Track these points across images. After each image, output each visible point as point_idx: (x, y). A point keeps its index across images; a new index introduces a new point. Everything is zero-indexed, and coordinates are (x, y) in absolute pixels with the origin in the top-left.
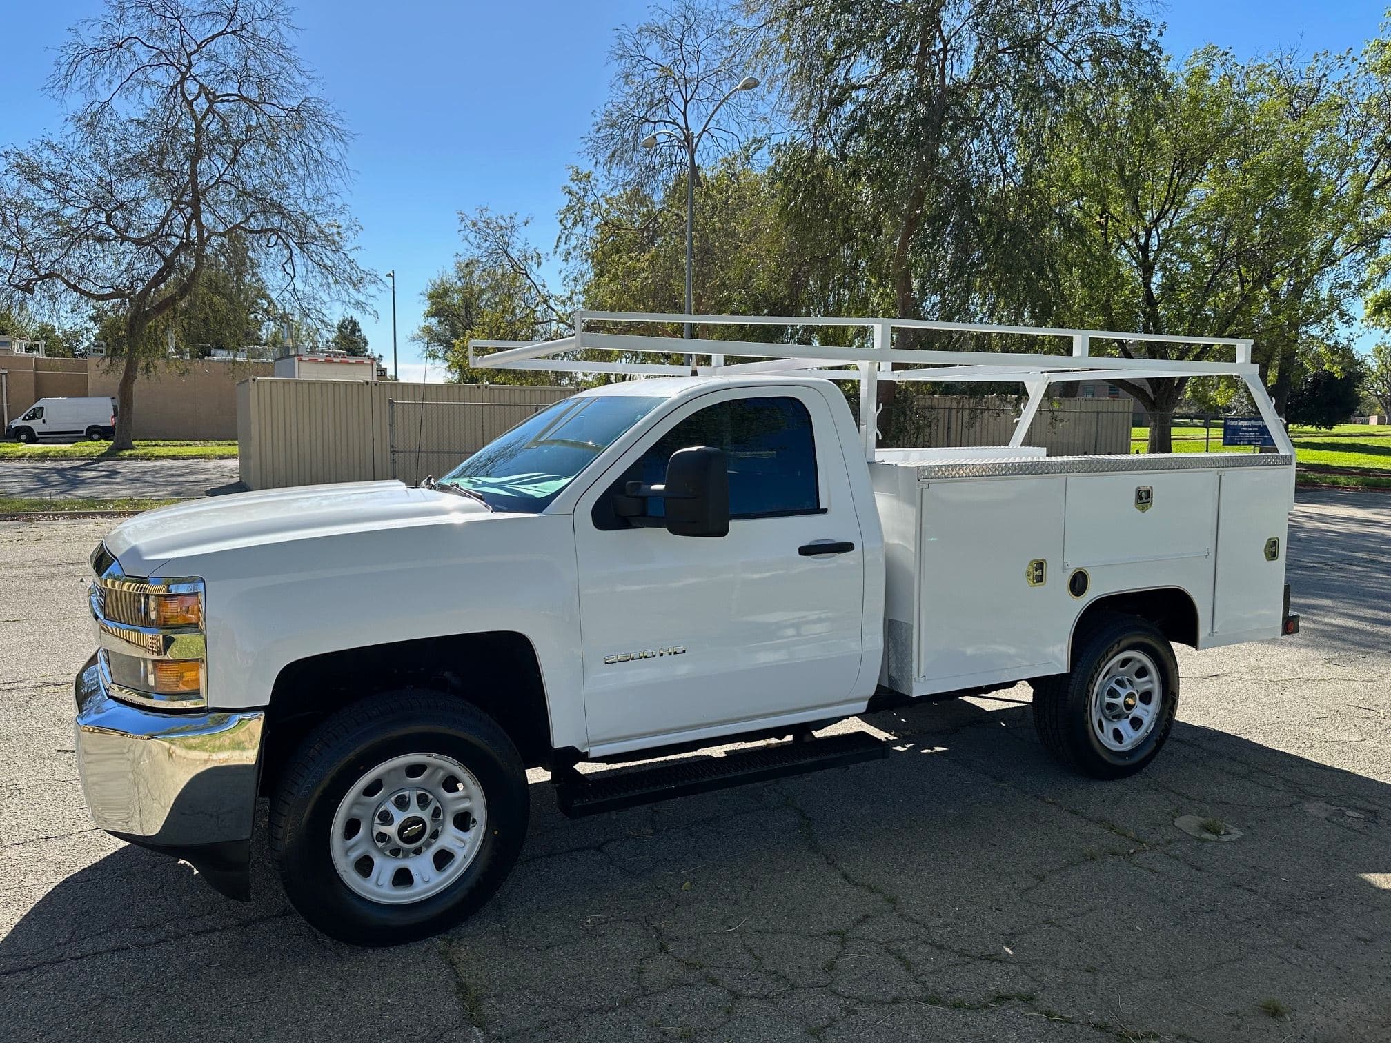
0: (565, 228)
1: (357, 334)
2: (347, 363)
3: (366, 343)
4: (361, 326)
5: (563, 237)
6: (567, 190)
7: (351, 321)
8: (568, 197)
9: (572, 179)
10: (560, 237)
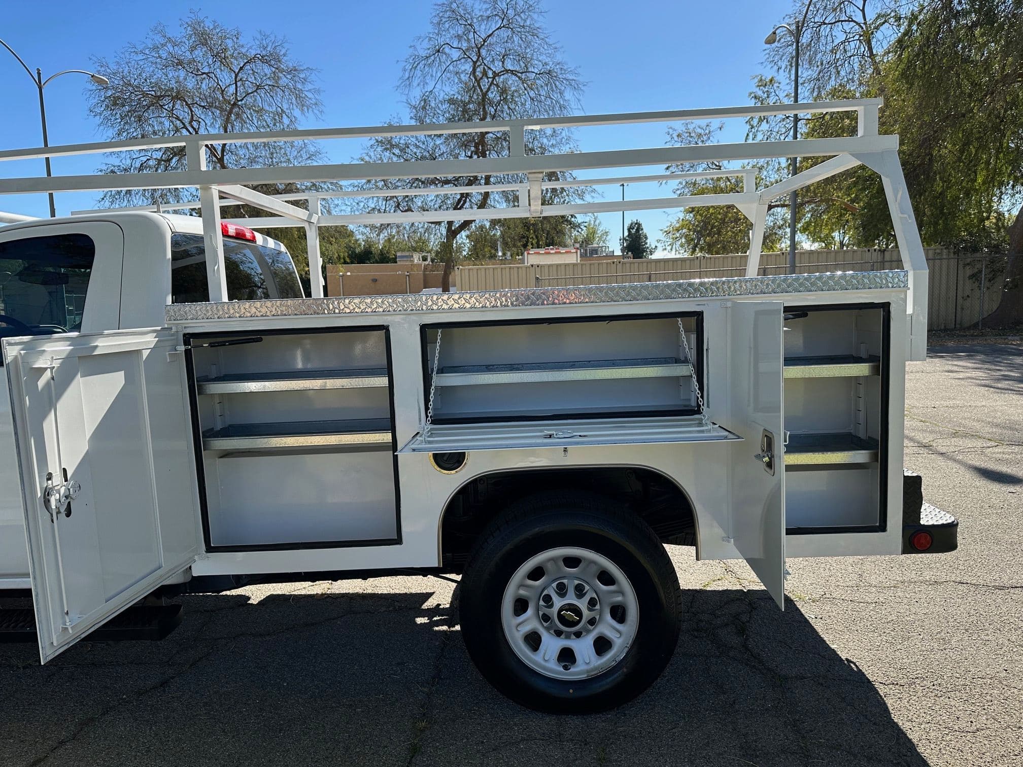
0: (752, 127)
1: (641, 232)
2: (560, 253)
3: (646, 238)
4: (643, 226)
5: (751, 134)
6: (753, 95)
7: (636, 224)
8: (753, 100)
9: (758, 86)
10: (748, 135)
